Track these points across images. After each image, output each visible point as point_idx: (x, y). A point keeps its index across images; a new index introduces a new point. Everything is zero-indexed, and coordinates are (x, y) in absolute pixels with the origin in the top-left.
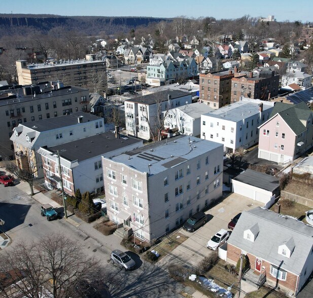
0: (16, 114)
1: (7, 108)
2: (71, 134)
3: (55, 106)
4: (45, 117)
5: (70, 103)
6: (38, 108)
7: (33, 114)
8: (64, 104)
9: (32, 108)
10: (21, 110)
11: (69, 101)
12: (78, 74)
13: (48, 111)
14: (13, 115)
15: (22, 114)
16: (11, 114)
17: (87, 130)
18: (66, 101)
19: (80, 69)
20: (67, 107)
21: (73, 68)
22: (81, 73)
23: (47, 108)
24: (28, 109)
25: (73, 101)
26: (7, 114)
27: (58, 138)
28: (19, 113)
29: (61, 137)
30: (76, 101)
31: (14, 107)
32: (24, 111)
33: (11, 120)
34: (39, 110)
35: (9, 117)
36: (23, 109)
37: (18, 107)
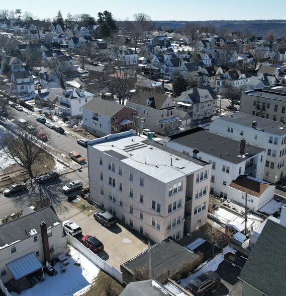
0: (261, 107)
1: (255, 99)
2: (242, 134)
6: (282, 110)
7: (276, 113)
9: (276, 107)
10: (266, 106)
14: (258, 107)
15: (266, 108)
16: (258, 105)
24: (272, 107)
26: (254, 104)
27: (229, 130)
28: (264, 108)
29: (232, 131)
31: (261, 100)
32: (268, 107)
33: (256, 111)
34: (282, 112)
35: (254, 107)
36: (269, 105)
37: (264, 101)
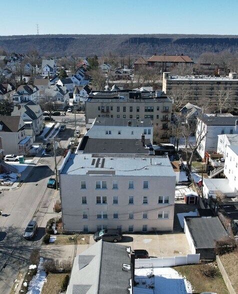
0: (105, 110)
1: (99, 105)
2: (119, 133)
3: (138, 110)
4: (121, 117)
5: (152, 111)
6: (124, 109)
7: (118, 113)
8: (146, 110)
9: (118, 108)
10: (110, 109)
11: (152, 108)
12: (210, 89)
13: (132, 113)
14: (103, 111)
15: (110, 111)
16: (102, 109)
17: (134, 133)
18: (149, 108)
19: (214, 86)
20: (149, 113)
21: (206, 84)
22: (213, 89)
23: (131, 111)
24: (115, 109)
25: (155, 110)
26: (99, 109)
27: (107, 133)
28: (108, 111)
29: (110, 133)
30: (158, 109)
31: (104, 105)
32: (112, 109)
33: (101, 114)
34: (124, 111)
35: (100, 111)
36: (112, 107)
37: (108, 105)
